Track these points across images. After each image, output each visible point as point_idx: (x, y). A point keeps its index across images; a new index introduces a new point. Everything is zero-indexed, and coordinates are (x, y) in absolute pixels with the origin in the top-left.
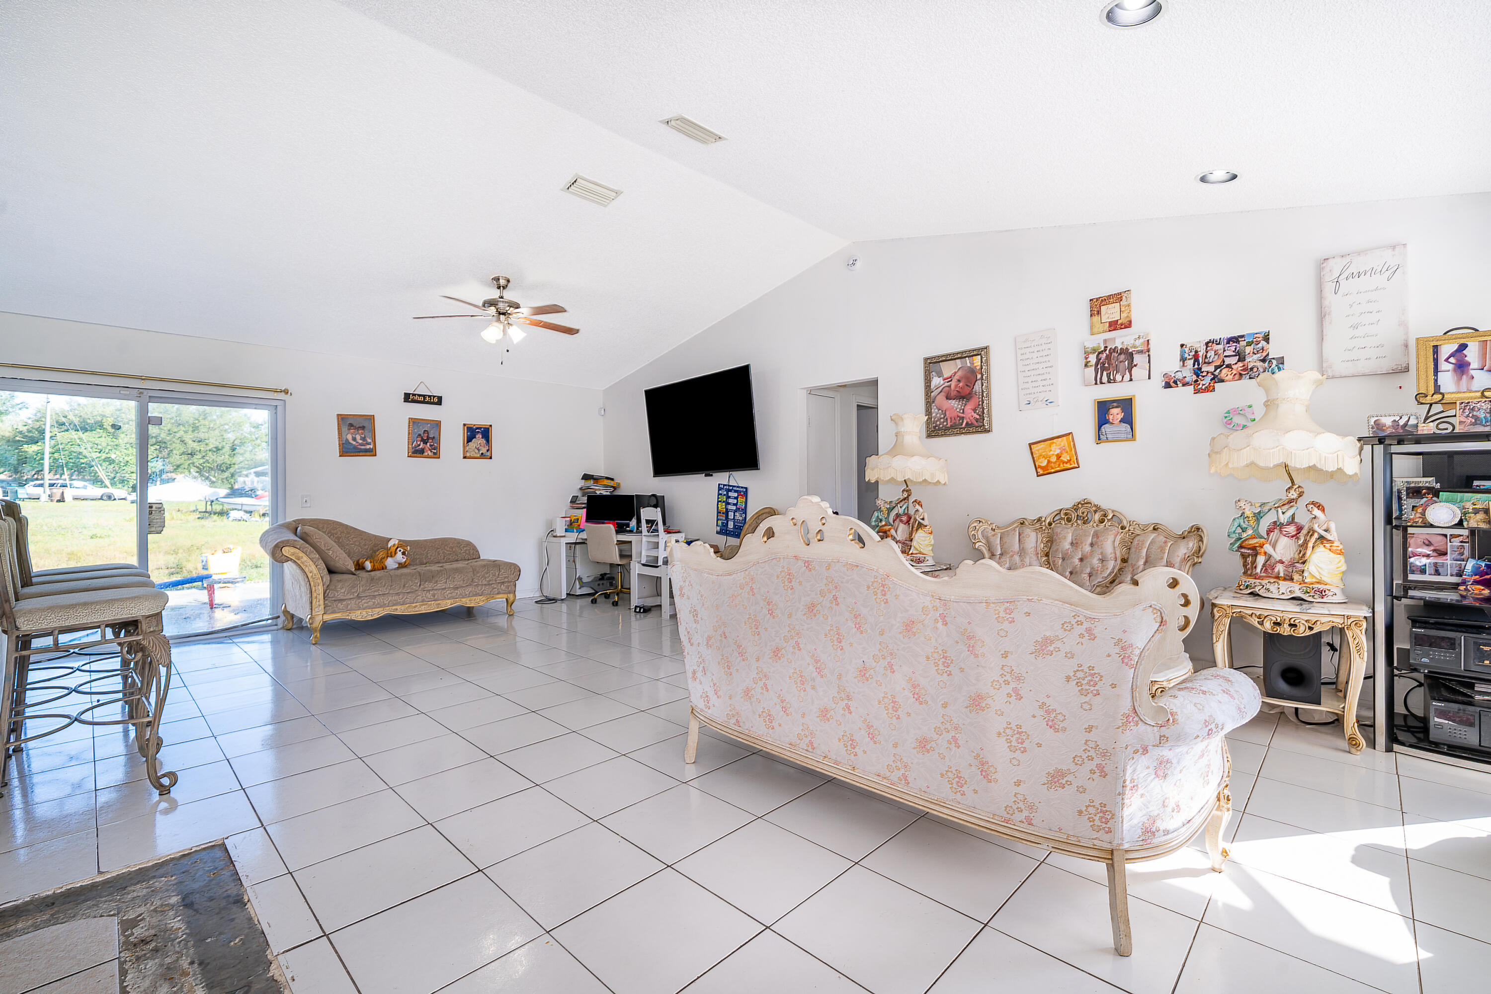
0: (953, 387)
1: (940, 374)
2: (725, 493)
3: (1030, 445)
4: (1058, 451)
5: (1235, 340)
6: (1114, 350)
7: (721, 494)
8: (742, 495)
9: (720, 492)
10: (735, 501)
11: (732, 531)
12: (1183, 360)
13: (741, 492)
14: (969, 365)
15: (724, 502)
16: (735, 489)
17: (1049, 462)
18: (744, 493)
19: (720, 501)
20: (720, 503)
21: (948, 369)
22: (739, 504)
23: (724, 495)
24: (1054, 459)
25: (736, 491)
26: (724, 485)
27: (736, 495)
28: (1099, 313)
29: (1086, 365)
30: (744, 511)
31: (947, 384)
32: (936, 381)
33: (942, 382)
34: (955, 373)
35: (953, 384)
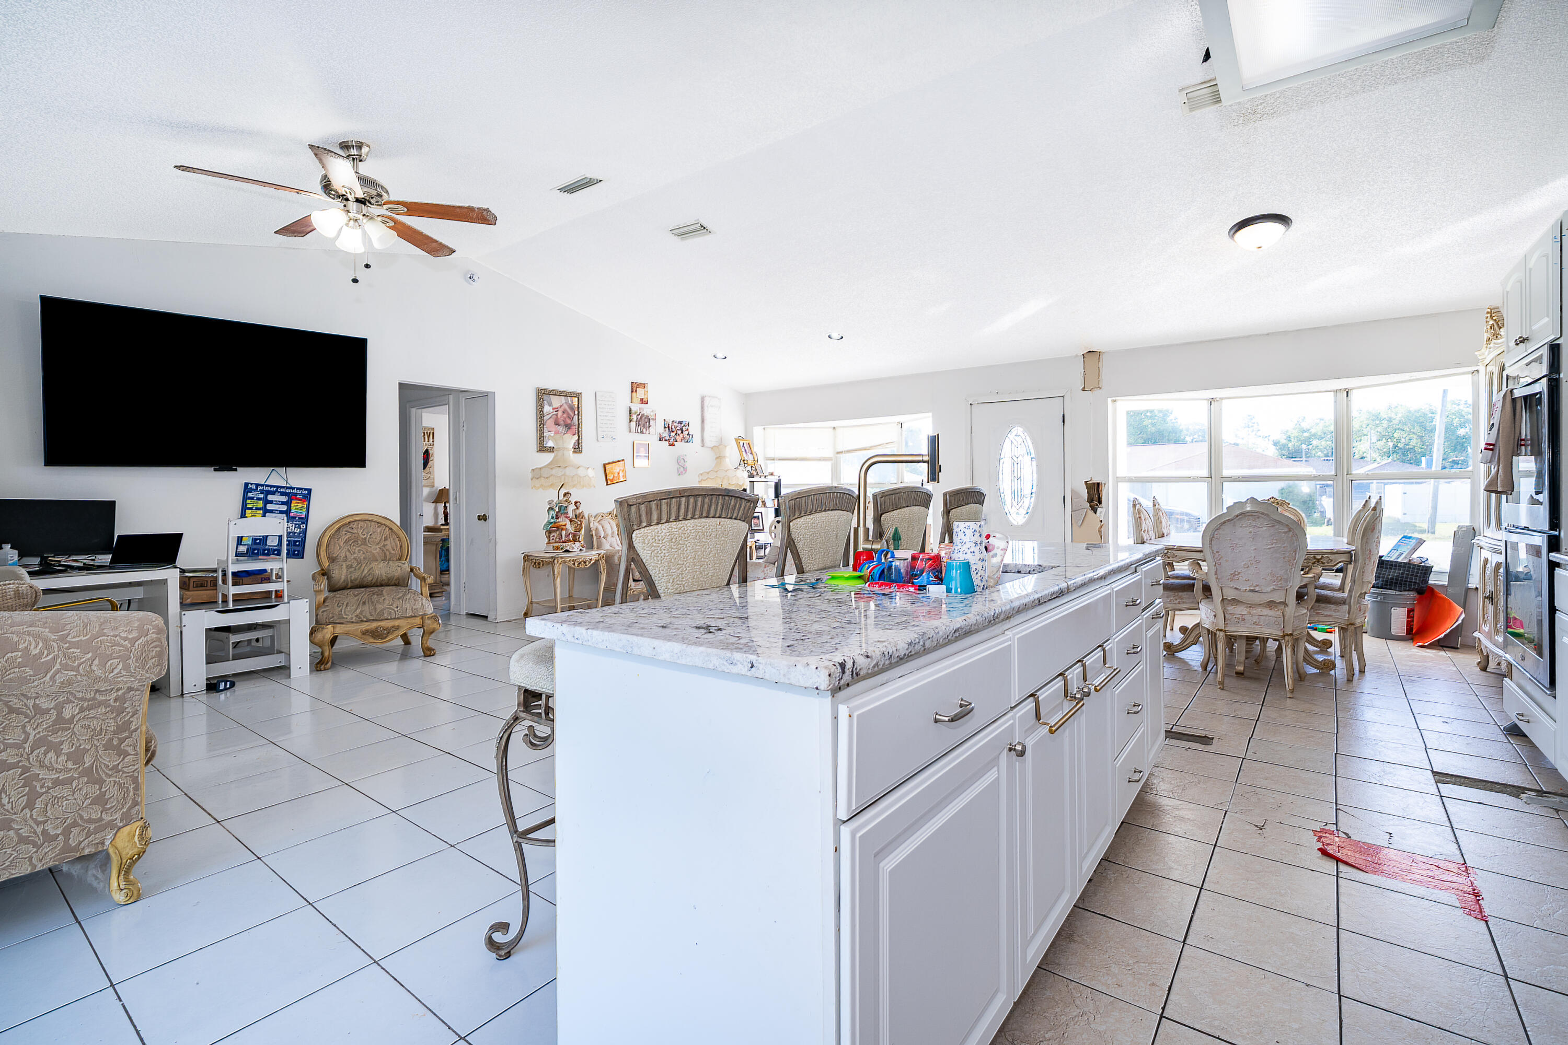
0: (559, 416)
1: (550, 404)
2: (262, 496)
3: (605, 466)
4: (618, 471)
5: (680, 423)
6: (643, 415)
7: (252, 498)
8: (299, 499)
9: (250, 495)
10: (284, 508)
11: (275, 550)
12: (665, 428)
13: (296, 494)
14: (570, 402)
15: (258, 509)
16: (282, 490)
17: (614, 476)
18: (306, 495)
19: (251, 509)
20: (248, 511)
21: (557, 401)
22: (293, 511)
23: (259, 499)
24: (616, 475)
25: (282, 494)
26: (257, 485)
27: (284, 499)
28: (636, 391)
29: (631, 421)
30: (304, 521)
31: (555, 413)
32: (547, 409)
33: (552, 411)
34: (561, 406)
35: (560, 413)
